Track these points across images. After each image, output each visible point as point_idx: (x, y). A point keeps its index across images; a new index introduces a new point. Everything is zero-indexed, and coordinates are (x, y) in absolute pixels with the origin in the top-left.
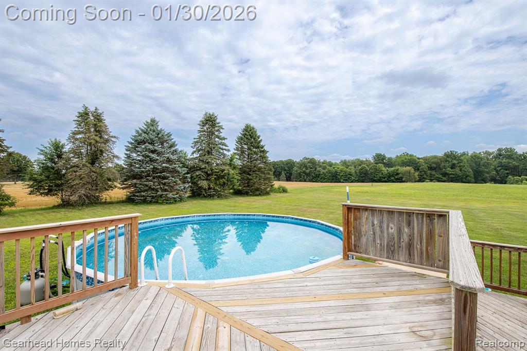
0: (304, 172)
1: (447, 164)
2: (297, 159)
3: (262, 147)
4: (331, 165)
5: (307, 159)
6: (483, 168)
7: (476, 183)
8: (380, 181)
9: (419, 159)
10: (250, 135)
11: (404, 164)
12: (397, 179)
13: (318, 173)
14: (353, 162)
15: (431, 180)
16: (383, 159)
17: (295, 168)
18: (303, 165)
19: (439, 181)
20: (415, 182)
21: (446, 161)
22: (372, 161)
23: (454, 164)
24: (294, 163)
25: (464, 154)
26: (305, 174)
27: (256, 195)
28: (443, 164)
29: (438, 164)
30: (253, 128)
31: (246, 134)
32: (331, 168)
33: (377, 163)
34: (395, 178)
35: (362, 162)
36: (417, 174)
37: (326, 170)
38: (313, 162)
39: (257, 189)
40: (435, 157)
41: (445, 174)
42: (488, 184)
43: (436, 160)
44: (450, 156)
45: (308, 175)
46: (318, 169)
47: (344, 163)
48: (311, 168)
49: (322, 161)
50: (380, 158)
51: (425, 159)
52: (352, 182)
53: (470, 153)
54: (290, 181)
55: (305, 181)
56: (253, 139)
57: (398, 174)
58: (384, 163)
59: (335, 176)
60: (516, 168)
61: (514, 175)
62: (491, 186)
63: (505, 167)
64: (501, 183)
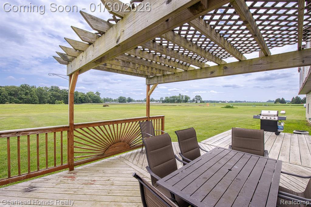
1: (22, 92)
6: (44, 96)
7: (40, 104)
15: (11, 103)
19: (16, 103)
21: (22, 90)
23: (27, 93)
25: (33, 87)
28: (19, 92)
40: (14, 87)
41: (21, 99)
43: (14, 89)
44: (24, 87)
51: (6, 87)
53: (37, 87)
60: (59, 96)
61: (58, 100)
62: (47, 105)
63: (55, 96)
64: (53, 104)
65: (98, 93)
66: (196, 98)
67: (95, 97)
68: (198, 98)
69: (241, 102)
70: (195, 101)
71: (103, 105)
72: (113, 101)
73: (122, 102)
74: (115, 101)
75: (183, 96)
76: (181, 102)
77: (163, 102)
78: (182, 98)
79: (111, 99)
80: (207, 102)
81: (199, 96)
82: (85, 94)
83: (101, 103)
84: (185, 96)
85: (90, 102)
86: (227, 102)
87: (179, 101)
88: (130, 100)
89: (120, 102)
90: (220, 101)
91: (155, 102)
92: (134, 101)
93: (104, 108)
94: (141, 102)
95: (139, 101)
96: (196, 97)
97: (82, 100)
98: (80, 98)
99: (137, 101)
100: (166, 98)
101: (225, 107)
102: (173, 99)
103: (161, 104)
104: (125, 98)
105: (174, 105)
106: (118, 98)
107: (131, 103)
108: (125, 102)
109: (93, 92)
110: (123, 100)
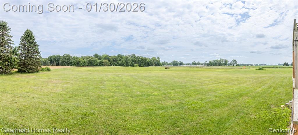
0: (65, 61)
1: (118, 59)
2: (62, 55)
3: (35, 43)
4: (77, 58)
5: (66, 55)
6: (128, 61)
7: (126, 66)
8: (96, 66)
9: (110, 57)
10: (28, 35)
11: (105, 59)
12: (102, 65)
13: (71, 62)
14: (86, 57)
15: (114, 66)
16: (98, 56)
17: (61, 60)
18: (64, 58)
19: (116, 66)
20: (109, 66)
21: (118, 58)
22: (94, 57)
23: (120, 59)
24: (60, 57)
25: (123, 56)
26: (65, 62)
27: (30, 73)
28: (117, 59)
29: (116, 59)
30: (31, 32)
31: (26, 35)
32: (77, 60)
33: (95, 58)
34: (102, 64)
35: (89, 57)
36: (109, 62)
37: (75, 60)
38: (69, 56)
39: (31, 69)
40: (115, 56)
41: (118, 63)
42: (129, 67)
43: (115, 57)
44: (119, 56)
45: (66, 63)
46: (71, 60)
47: (82, 57)
48: (68, 59)
49: (73, 56)
50: (96, 56)
51: (112, 57)
52: (85, 66)
53: (125, 55)
54: (58, 65)
55: (65, 66)
56: (29, 38)
57: (103, 63)
58: (98, 58)
59: (78, 64)
60: (136, 61)
61: (135, 64)
62: (130, 67)
63: (133, 61)
64: (132, 66)
65: (159, 58)
66: (233, 62)
67: (157, 61)
68: (235, 61)
69: (263, 65)
70: (232, 64)
71: (165, 68)
72: (168, 64)
73: (175, 65)
74: (170, 64)
75: (223, 60)
76: (221, 65)
77: (208, 65)
78: (223, 62)
79: (167, 62)
80: (241, 65)
81: (235, 60)
82: (151, 59)
83: (161, 66)
84: (225, 60)
85: (154, 65)
86: (254, 65)
87: (220, 64)
88: (181, 64)
89: (174, 65)
90: (249, 64)
91: (201, 65)
92: (184, 64)
93: (166, 70)
94: (190, 65)
95: (188, 64)
96: (233, 60)
97: (149, 63)
98: (147, 62)
99: (187, 64)
100: (210, 61)
101: (258, 69)
102: (215, 62)
103: (206, 66)
104: (177, 61)
105: (218, 68)
106: (172, 62)
107: (181, 66)
108: (178, 65)
109: (155, 58)
110: (176, 64)
